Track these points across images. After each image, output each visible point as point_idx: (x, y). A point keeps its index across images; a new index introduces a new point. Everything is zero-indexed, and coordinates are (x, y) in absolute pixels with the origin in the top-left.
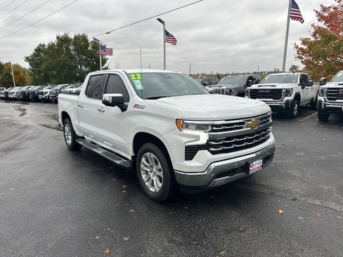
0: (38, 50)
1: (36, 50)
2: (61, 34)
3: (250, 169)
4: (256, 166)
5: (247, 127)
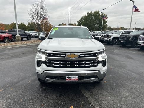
0: (82, 18)
1: (81, 18)
2: (89, 12)
3: (67, 79)
4: (73, 79)
5: (67, 57)
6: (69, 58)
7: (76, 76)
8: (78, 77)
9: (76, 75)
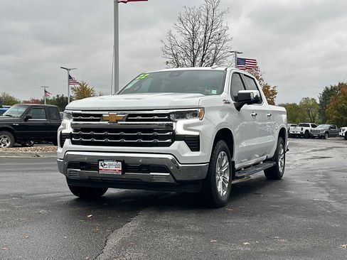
3: (101, 167)
4: (112, 168)
5: (103, 121)
6: (107, 123)
7: (117, 161)
8: (120, 163)
9: (117, 159)
